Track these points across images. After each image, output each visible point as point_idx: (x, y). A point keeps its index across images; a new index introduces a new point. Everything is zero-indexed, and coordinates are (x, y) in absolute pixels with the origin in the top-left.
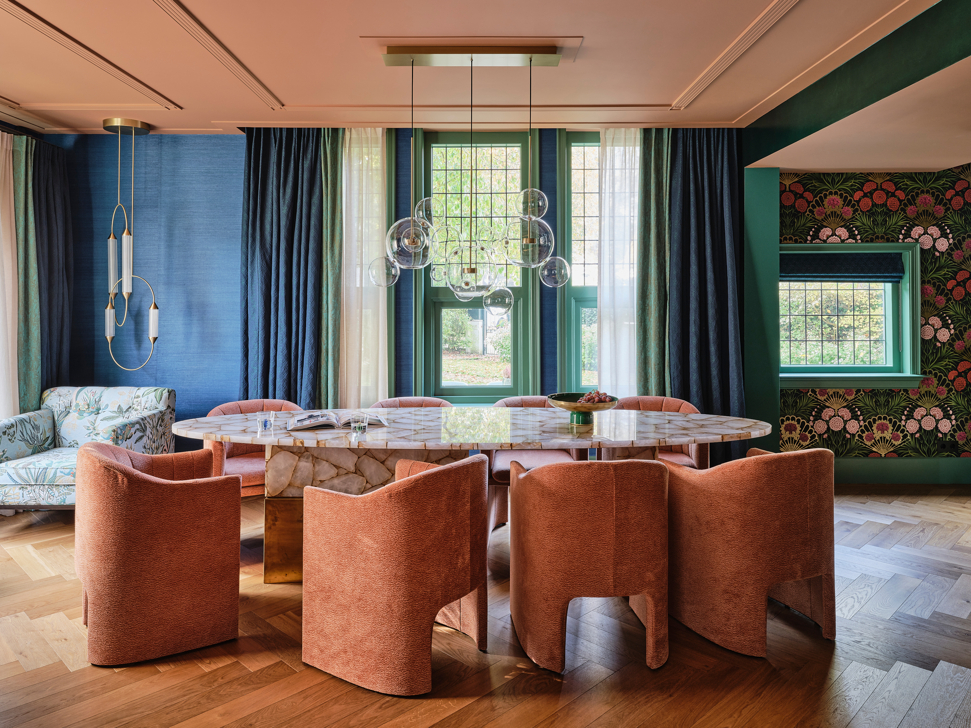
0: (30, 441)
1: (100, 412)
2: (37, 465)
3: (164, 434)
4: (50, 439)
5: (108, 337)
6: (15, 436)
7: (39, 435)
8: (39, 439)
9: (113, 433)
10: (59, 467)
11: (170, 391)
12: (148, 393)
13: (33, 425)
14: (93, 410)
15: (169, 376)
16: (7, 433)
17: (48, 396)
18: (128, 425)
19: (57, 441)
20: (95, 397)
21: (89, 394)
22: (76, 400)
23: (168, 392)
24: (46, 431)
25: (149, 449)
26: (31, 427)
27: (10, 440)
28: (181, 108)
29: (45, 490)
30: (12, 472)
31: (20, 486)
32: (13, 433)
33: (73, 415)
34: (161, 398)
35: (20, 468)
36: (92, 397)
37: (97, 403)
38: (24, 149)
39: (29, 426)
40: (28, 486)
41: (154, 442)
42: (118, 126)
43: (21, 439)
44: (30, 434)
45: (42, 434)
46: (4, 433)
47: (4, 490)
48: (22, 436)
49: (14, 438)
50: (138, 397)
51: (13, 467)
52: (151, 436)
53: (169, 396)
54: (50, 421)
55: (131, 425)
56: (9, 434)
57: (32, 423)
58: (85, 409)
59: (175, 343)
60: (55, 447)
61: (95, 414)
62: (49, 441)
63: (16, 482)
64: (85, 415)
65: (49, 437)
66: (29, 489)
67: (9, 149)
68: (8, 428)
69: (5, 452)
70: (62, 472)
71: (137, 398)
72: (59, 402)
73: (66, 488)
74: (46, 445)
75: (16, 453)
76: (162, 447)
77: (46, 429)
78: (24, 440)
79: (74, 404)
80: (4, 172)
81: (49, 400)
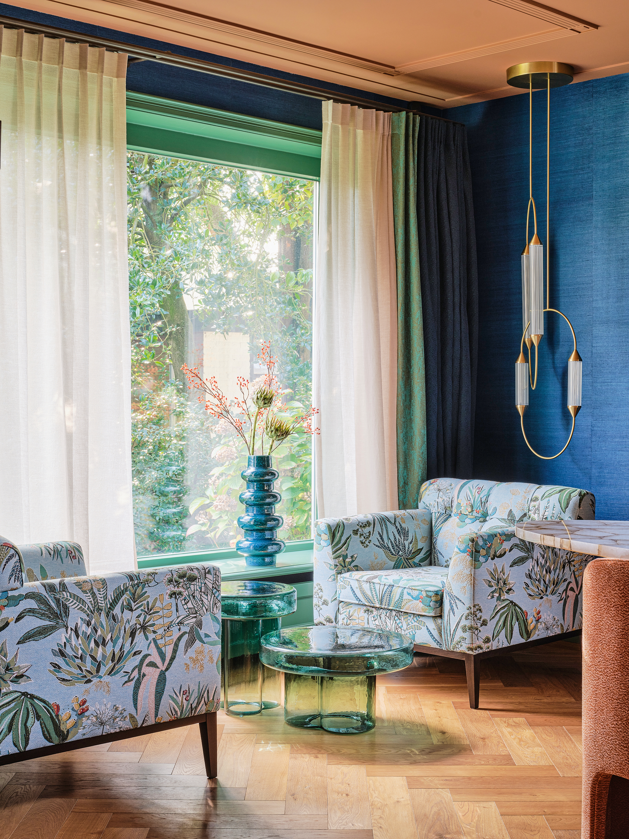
0: (392, 550)
1: (487, 518)
2: (382, 580)
3: (569, 562)
4: (423, 552)
5: (519, 407)
6: (370, 539)
7: (407, 543)
8: (407, 549)
9: (471, 543)
10: (407, 587)
11: (582, 493)
12: (550, 495)
13: (399, 527)
14: (478, 516)
15: (608, 473)
16: (359, 533)
17: (426, 489)
18: (498, 535)
19: (433, 557)
20: (481, 496)
21: (474, 490)
22: (458, 498)
23: (580, 494)
24: (419, 540)
25: (539, 581)
26: (396, 530)
27: (362, 543)
28: (596, 26)
29: (392, 618)
30: (355, 585)
31: (365, 608)
32: (368, 534)
33: (454, 520)
34: (568, 504)
35: (364, 581)
36: (477, 495)
37: (483, 505)
38: (403, 131)
39: (392, 529)
40: (374, 609)
41: (548, 571)
42: (528, 75)
43: (379, 545)
44: (393, 540)
45: (411, 543)
46: (356, 532)
47: (348, 610)
48: (380, 540)
49: (368, 540)
50: (536, 499)
51: (358, 578)
52: (542, 561)
53: (580, 502)
54: (426, 527)
55: (504, 538)
56: (361, 535)
57: (398, 524)
58: (467, 513)
59: (617, 420)
60: (430, 564)
61: (480, 522)
62: (422, 555)
63: (360, 600)
64: (468, 521)
65: (422, 549)
66: (374, 613)
67: (386, 133)
68: (361, 526)
69: (354, 559)
70: (409, 594)
71: (534, 501)
72: (437, 500)
73: (415, 619)
74: (417, 560)
75: (370, 563)
76: (566, 583)
77: (419, 538)
78: (383, 546)
79: (455, 504)
80: (380, 167)
81: (426, 495)
